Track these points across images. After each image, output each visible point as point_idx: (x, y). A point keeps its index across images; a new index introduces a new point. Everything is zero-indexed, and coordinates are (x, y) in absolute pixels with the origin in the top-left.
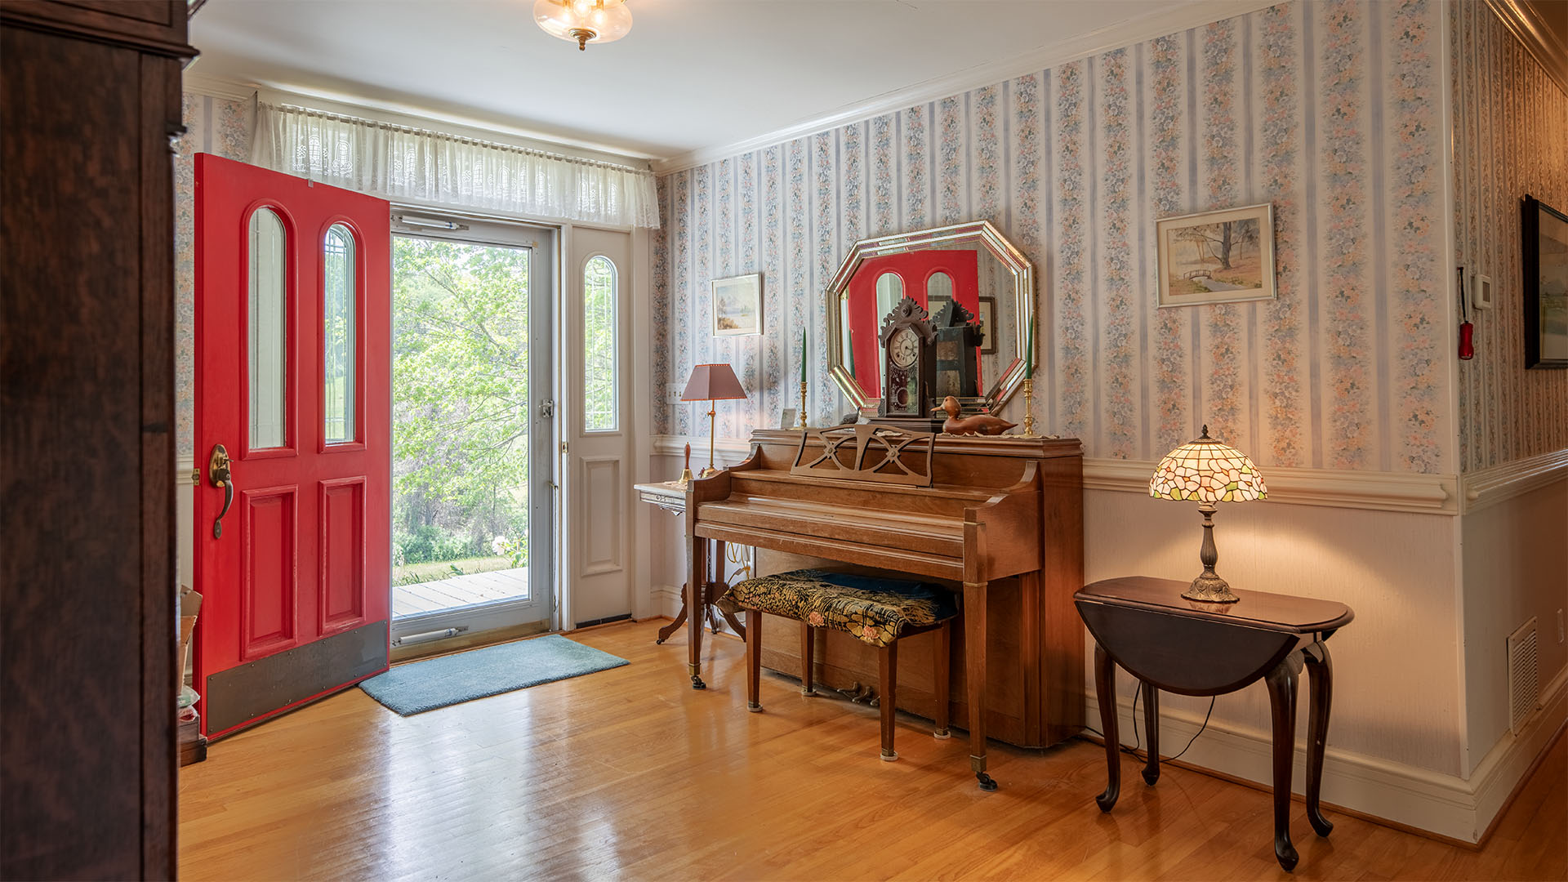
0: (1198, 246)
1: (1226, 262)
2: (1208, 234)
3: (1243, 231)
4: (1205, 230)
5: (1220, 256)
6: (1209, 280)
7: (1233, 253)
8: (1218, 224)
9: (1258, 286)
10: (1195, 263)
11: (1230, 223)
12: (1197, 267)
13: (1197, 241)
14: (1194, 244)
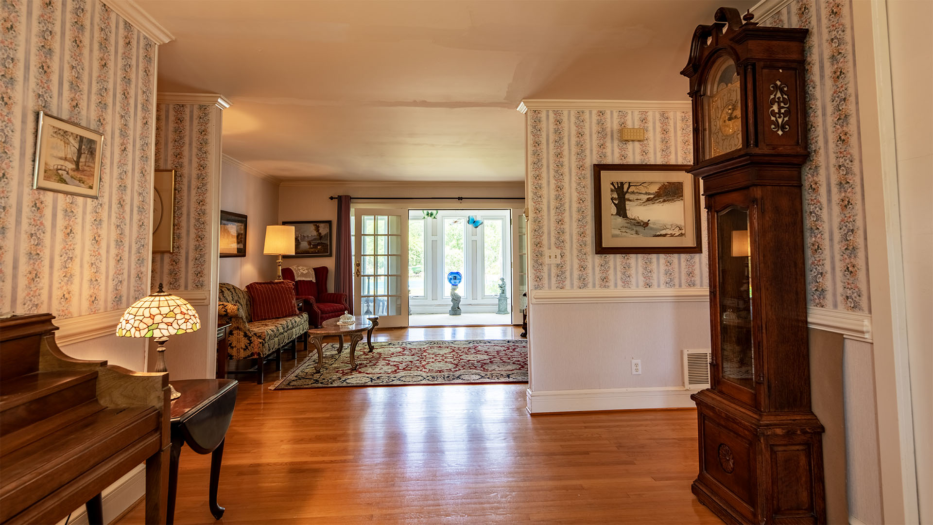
0: (65, 147)
1: (77, 163)
2: (71, 139)
3: (89, 147)
4: (70, 136)
5: (75, 160)
6: (67, 175)
7: (82, 160)
8: (77, 135)
9: (91, 188)
10: (61, 158)
11: (83, 137)
12: (62, 162)
13: (65, 142)
14: (62, 143)
